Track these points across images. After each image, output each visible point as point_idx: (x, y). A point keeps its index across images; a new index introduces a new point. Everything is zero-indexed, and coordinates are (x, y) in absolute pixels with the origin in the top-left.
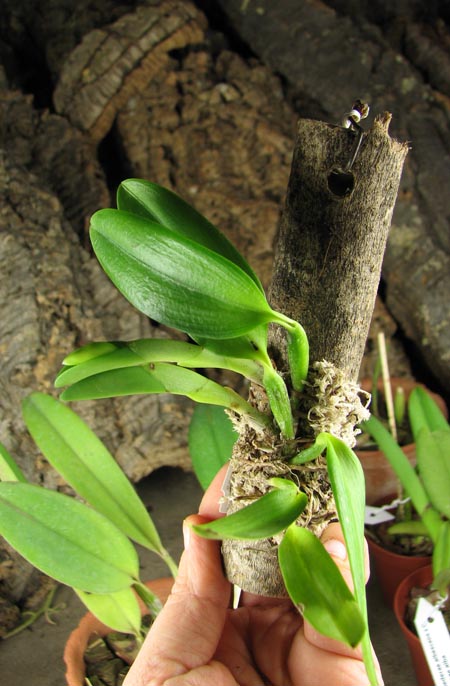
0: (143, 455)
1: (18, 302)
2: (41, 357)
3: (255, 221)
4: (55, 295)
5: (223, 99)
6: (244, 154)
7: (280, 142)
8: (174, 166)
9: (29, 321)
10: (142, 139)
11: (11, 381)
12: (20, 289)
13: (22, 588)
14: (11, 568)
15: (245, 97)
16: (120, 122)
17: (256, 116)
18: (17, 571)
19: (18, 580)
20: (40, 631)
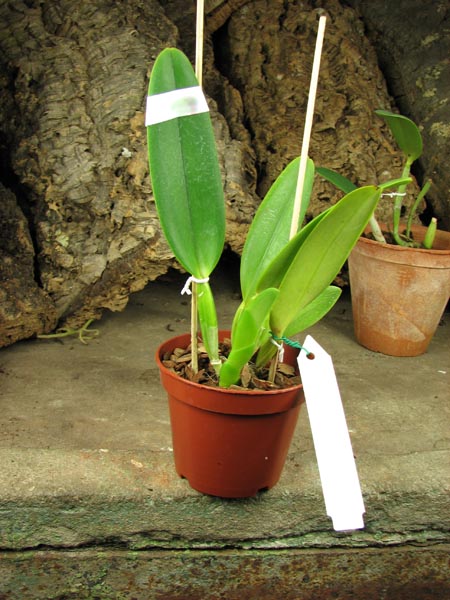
2: (139, 112)
7: (357, 58)
8: (267, 61)
9: (135, 88)
10: (246, 37)
11: (107, 126)
12: (133, 67)
13: (64, 308)
14: (61, 284)
15: (335, 23)
16: (231, 23)
17: (342, 36)
18: (65, 288)
19: (63, 299)
20: (70, 346)
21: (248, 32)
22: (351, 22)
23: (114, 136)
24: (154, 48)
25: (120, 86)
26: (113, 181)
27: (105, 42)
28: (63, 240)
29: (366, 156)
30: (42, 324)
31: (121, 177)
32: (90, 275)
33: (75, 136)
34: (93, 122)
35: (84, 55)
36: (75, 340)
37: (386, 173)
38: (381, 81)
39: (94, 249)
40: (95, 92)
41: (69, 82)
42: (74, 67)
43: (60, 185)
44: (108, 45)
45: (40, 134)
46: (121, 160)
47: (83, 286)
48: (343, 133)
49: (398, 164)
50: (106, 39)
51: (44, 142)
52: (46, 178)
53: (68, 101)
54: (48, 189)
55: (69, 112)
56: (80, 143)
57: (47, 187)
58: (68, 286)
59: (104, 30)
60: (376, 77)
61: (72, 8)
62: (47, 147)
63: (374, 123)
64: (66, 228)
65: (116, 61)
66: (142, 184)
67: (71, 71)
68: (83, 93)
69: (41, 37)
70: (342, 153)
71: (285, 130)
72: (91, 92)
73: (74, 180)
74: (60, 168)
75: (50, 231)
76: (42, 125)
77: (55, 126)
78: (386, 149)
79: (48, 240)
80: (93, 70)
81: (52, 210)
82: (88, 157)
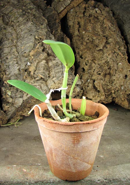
0: (54, 82)
1: (30, 37)
2: (33, 50)
3: (99, 41)
4: (40, 37)
5: (96, 12)
6: (99, 27)
7: (110, 24)
8: (80, 27)
9: (32, 42)
10: (73, 19)
11: (22, 55)
12: (31, 35)
13: (10, 115)
14: (8, 108)
15: (102, 13)
16: (67, 15)
17: (105, 17)
18: (10, 109)
19: (9, 113)
20: (12, 128)
21: (73, 18)
22: (108, 12)
23: (25, 58)
24: (38, 28)
25: (27, 41)
26: (24, 74)
27: (22, 27)
28: (9, 93)
29: (113, 58)
30: (2, 122)
31: (27, 72)
32: (18, 105)
33: (13, 58)
34: (18, 53)
35: (16, 31)
36: (14, 126)
37: (120, 64)
38: (119, 32)
39: (19, 96)
40: (19, 44)
41: (11, 40)
42: (12, 36)
43: (8, 75)
44: (23, 28)
45: (2, 58)
46: (27, 66)
47: (16, 108)
48: (105, 50)
49: (124, 60)
50: (23, 26)
51: (3, 61)
52: (3, 73)
53: (10, 47)
54: (4, 77)
55: (11, 51)
56: (14, 61)
57: (3, 76)
58: (11, 108)
59: (22, 23)
60: (117, 30)
61: (12, 17)
62: (4, 62)
63: (116, 46)
64: (10, 89)
65: (26, 33)
66: (34, 74)
67: (11, 37)
68: (15, 44)
69: (2, 26)
70: (105, 58)
71: (86, 51)
72: (17, 44)
73: (12, 73)
74: (8, 69)
75: (5, 90)
76: (2, 55)
77: (6, 55)
78: (120, 55)
79: (4, 93)
80: (18, 36)
81: (5, 83)
82: (17, 65)
